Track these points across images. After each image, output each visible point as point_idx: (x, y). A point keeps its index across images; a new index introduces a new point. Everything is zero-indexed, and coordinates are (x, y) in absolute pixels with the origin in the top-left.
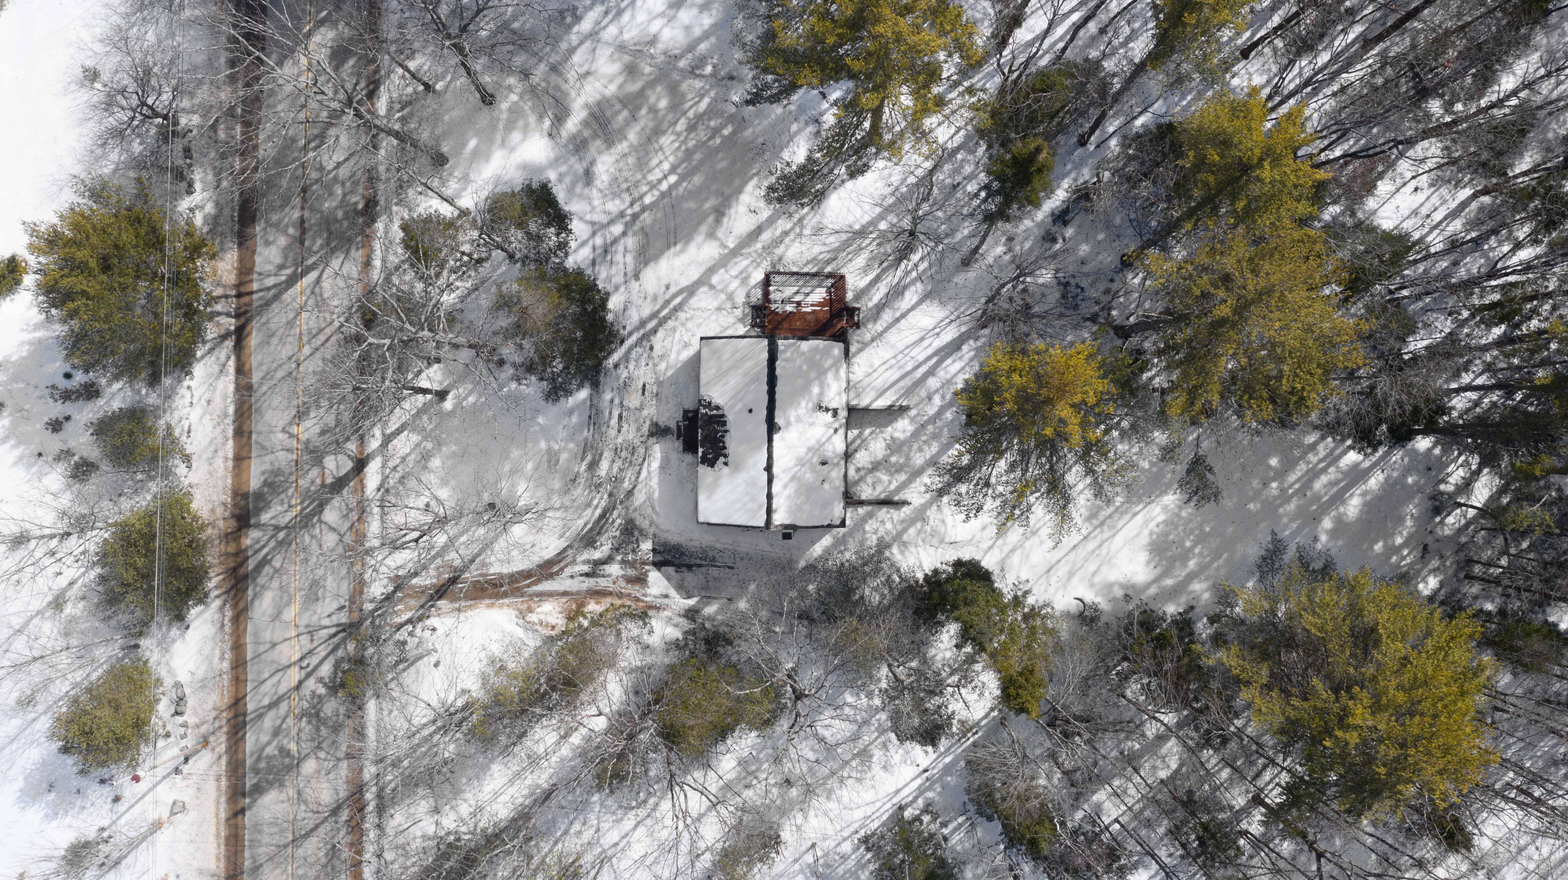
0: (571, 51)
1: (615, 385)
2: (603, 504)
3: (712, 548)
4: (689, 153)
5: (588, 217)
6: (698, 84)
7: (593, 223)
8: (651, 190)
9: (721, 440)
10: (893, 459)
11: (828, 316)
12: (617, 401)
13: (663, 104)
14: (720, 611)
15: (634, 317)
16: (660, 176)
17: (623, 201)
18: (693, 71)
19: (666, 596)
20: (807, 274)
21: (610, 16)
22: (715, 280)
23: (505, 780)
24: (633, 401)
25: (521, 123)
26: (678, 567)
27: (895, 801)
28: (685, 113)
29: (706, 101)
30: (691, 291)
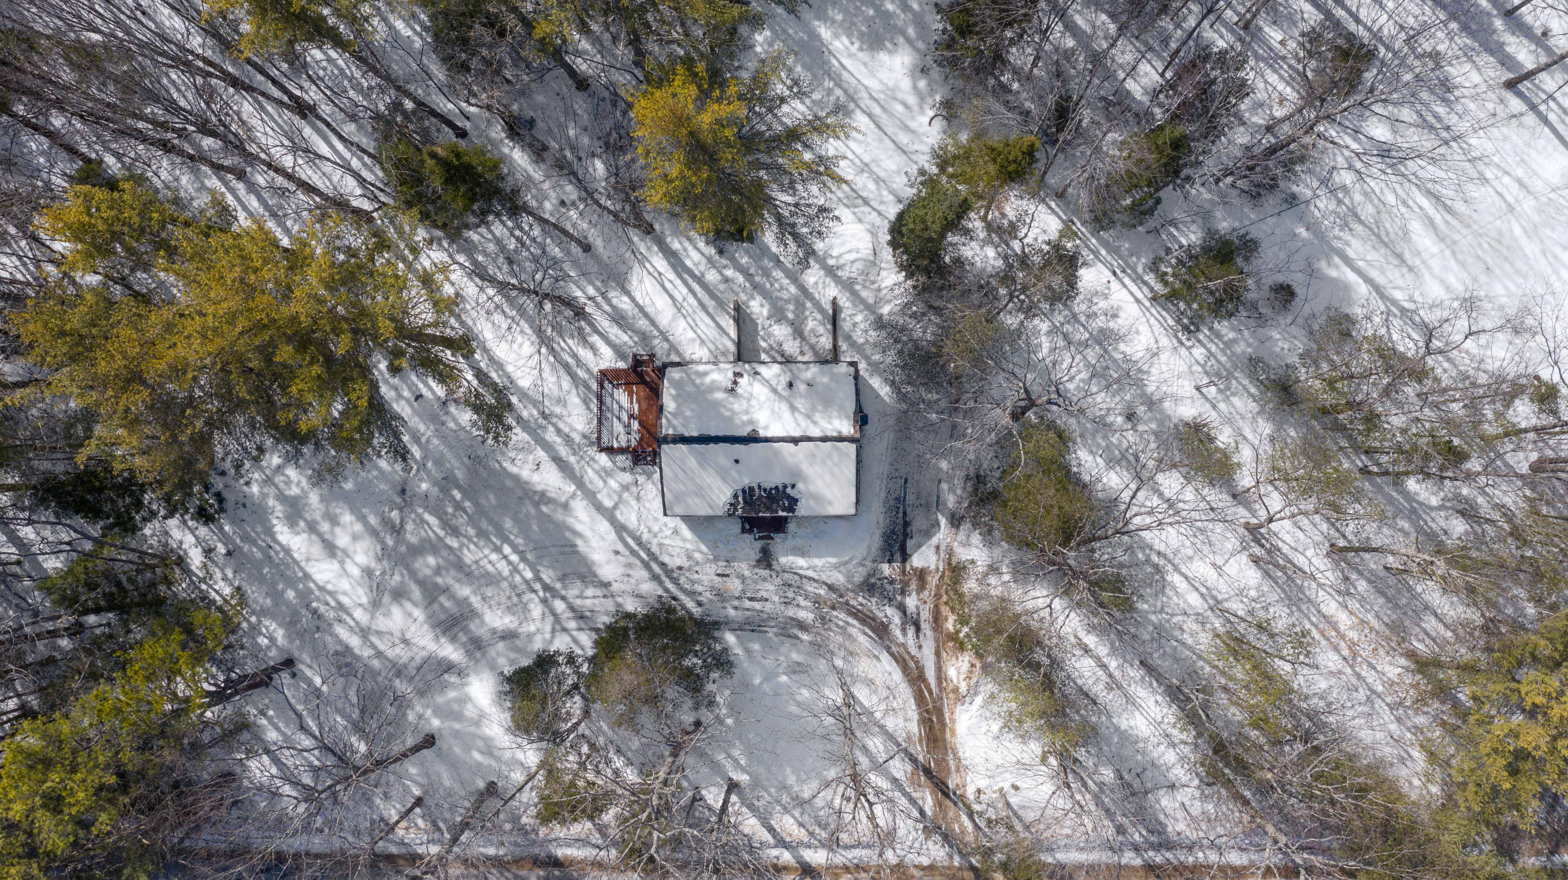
0: (379, 654)
1: (720, 605)
2: (842, 616)
3: (886, 501)
4: (482, 534)
5: (548, 636)
6: (409, 527)
7: (553, 631)
8: (519, 572)
9: (768, 492)
10: (791, 316)
11: (641, 387)
12: (736, 603)
13: (431, 560)
14: (952, 490)
15: (649, 588)
16: (504, 562)
17: (531, 600)
18: (397, 530)
19: (938, 548)
20: (600, 409)
21: (345, 616)
22: (608, 503)
23: (1137, 714)
24: (735, 585)
25: (456, 707)
26: (906, 536)
27: (1148, 304)
28: (440, 539)
29: (427, 516)
30: (620, 529)
